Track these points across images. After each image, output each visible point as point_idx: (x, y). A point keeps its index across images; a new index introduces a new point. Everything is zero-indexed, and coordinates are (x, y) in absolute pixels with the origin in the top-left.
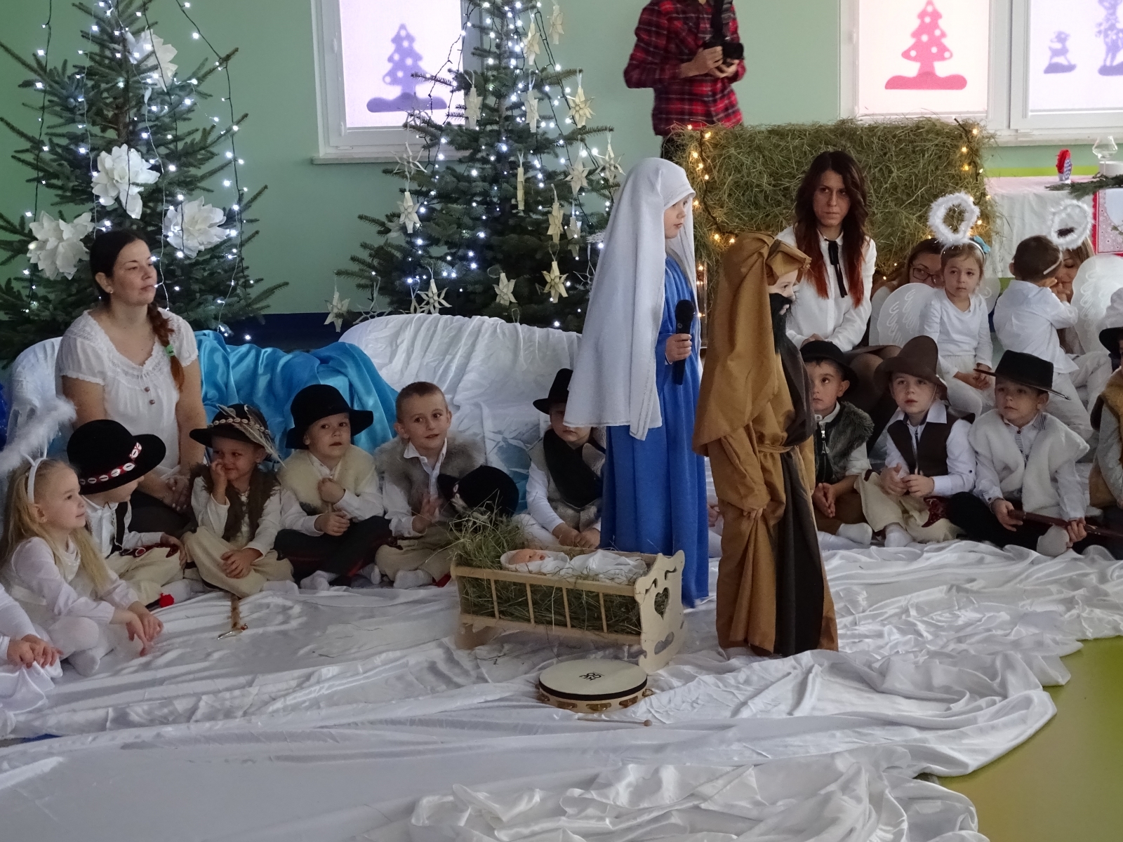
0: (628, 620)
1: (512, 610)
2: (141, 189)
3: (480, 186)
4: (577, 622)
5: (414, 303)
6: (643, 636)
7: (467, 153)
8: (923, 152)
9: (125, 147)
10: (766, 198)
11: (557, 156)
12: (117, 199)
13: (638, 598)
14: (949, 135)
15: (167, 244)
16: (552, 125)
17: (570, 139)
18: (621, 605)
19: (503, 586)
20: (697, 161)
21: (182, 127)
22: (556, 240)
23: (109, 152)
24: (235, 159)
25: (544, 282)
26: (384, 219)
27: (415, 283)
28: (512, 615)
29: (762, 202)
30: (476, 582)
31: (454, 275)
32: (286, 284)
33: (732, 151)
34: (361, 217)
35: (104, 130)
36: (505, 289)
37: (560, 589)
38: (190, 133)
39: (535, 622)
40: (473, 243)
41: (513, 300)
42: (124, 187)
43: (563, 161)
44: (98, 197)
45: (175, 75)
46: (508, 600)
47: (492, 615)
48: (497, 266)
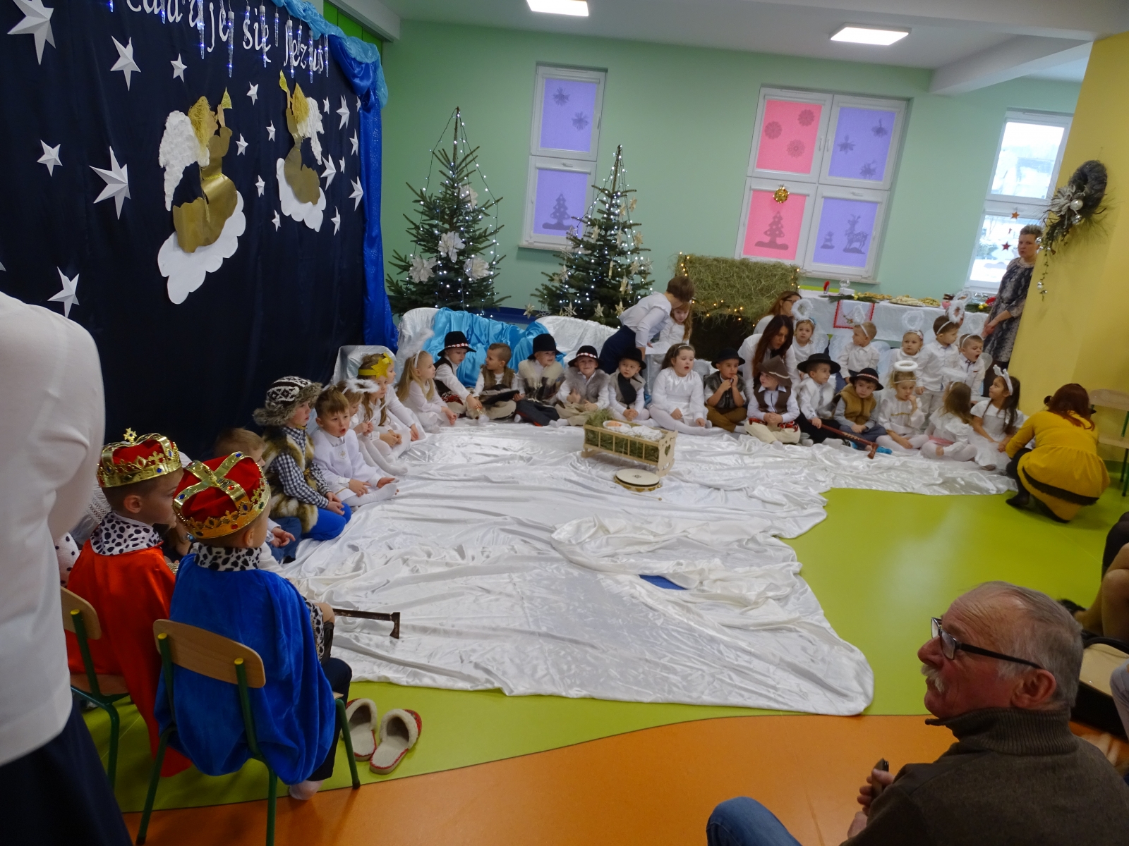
0: (654, 455)
1: (605, 445)
2: (458, 251)
3: (594, 267)
4: (632, 454)
5: (561, 312)
6: (659, 463)
7: (590, 252)
8: (775, 276)
9: (453, 233)
10: (709, 286)
11: (627, 258)
12: (447, 254)
13: (659, 448)
14: (786, 270)
15: (465, 274)
16: (626, 245)
17: (633, 252)
18: (652, 450)
19: (603, 435)
20: (682, 268)
21: (477, 227)
22: (623, 293)
23: (446, 233)
24: (496, 243)
25: (615, 310)
26: (552, 275)
27: (563, 303)
28: (605, 447)
29: (707, 288)
30: (593, 432)
31: (579, 302)
32: (510, 297)
33: (697, 265)
34: (542, 273)
35: (443, 224)
36: (599, 310)
37: (627, 440)
38: (478, 230)
39: (615, 451)
40: (588, 290)
41: (602, 315)
42: (451, 249)
43: (629, 260)
44: (440, 252)
45: (476, 205)
46: (604, 441)
47: (597, 446)
48: (597, 301)
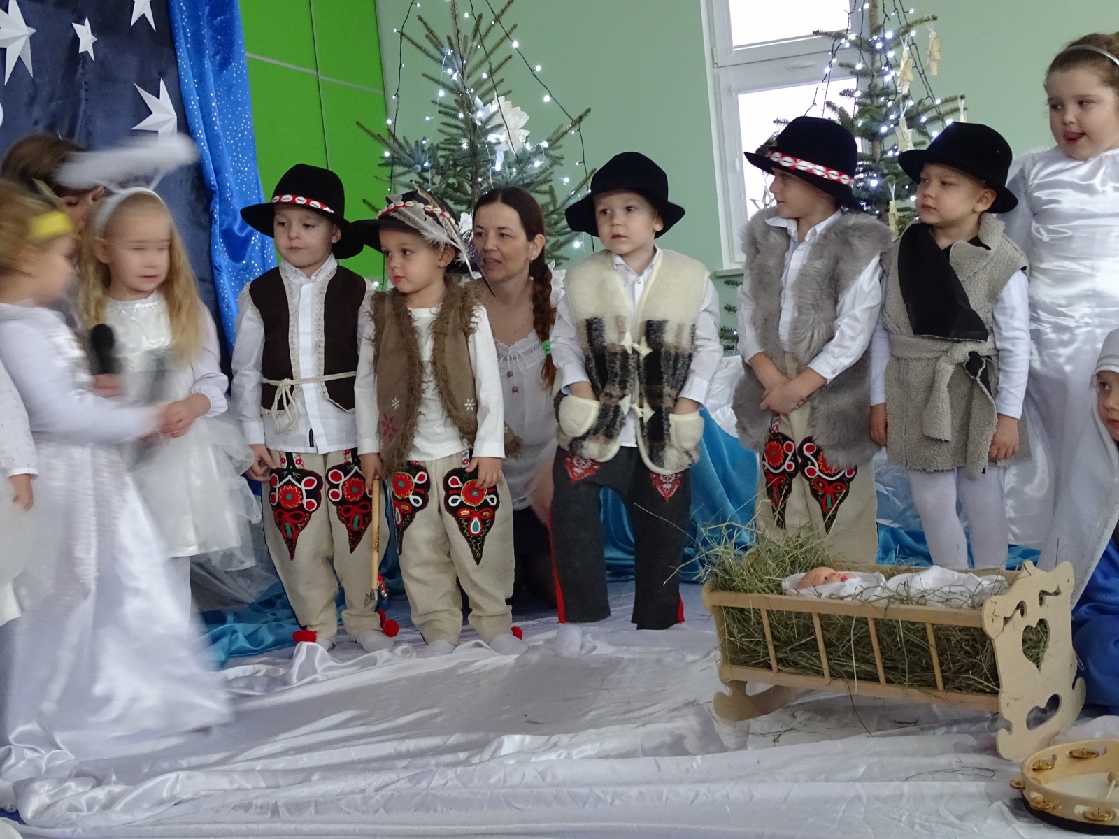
4: (894, 674)
13: (991, 628)
19: (779, 619)
30: (740, 616)
37: (863, 622)
39: (832, 676)
45: (527, 140)
46: (788, 641)
47: (769, 667)
